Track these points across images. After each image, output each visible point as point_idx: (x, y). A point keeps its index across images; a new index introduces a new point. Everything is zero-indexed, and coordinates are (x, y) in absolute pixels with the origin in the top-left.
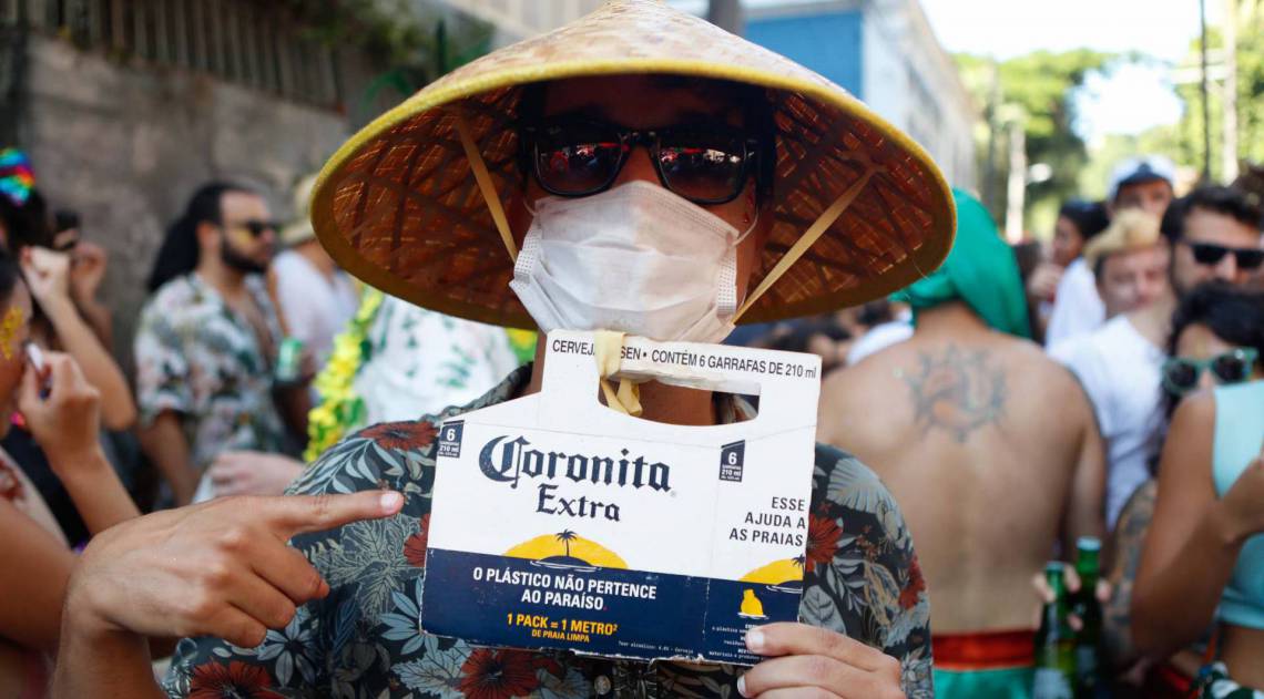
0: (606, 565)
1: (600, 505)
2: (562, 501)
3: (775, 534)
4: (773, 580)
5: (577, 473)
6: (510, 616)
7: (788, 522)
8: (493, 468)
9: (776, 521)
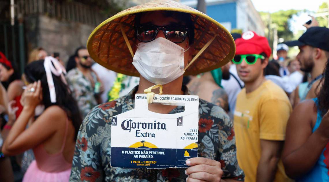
0: (153, 148)
1: (150, 134)
2: (141, 134)
3: (191, 137)
4: (191, 148)
5: (144, 127)
6: (131, 161)
7: (193, 134)
8: (125, 127)
9: (191, 134)
